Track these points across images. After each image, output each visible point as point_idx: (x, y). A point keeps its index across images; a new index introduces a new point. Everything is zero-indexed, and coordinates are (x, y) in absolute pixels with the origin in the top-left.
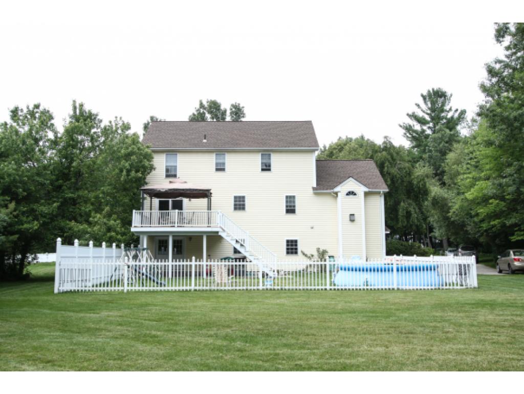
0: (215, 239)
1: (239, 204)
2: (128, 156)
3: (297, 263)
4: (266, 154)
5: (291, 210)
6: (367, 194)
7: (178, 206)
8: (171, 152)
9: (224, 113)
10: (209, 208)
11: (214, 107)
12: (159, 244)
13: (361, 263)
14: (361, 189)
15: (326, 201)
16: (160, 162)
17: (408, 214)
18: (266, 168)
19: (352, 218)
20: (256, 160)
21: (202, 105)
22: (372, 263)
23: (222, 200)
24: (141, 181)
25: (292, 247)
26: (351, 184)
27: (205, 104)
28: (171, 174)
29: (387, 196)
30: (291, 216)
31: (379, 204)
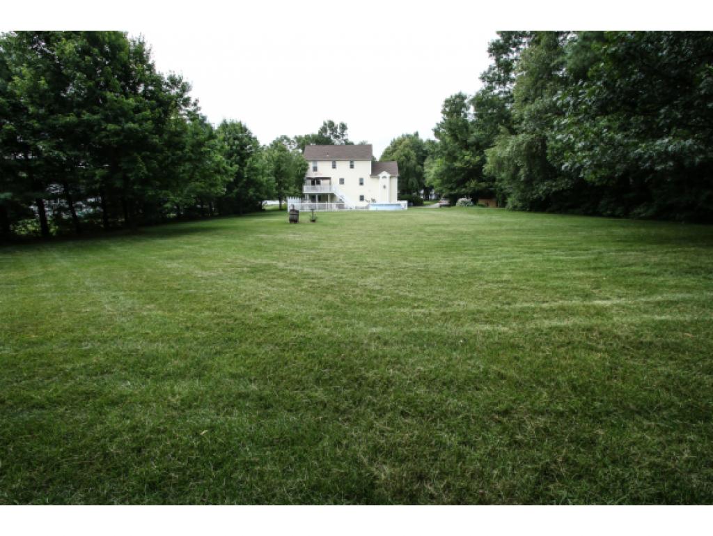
0: (333, 196)
1: (342, 181)
2: (300, 165)
3: (364, 204)
4: (352, 162)
5: (361, 184)
6: (391, 177)
7: (318, 183)
8: (315, 161)
9: (336, 128)
10: (330, 184)
11: (331, 124)
12: (313, 197)
13: (388, 203)
14: (388, 175)
15: (375, 180)
16: (311, 165)
17: (413, 184)
18: (352, 167)
19: (384, 187)
20: (348, 164)
21: (325, 124)
22: (392, 203)
23: (335, 181)
24: (303, 175)
25: (362, 198)
26: (384, 174)
27: (327, 122)
28: (315, 169)
29: (399, 178)
30: (361, 187)
31: (395, 181)
